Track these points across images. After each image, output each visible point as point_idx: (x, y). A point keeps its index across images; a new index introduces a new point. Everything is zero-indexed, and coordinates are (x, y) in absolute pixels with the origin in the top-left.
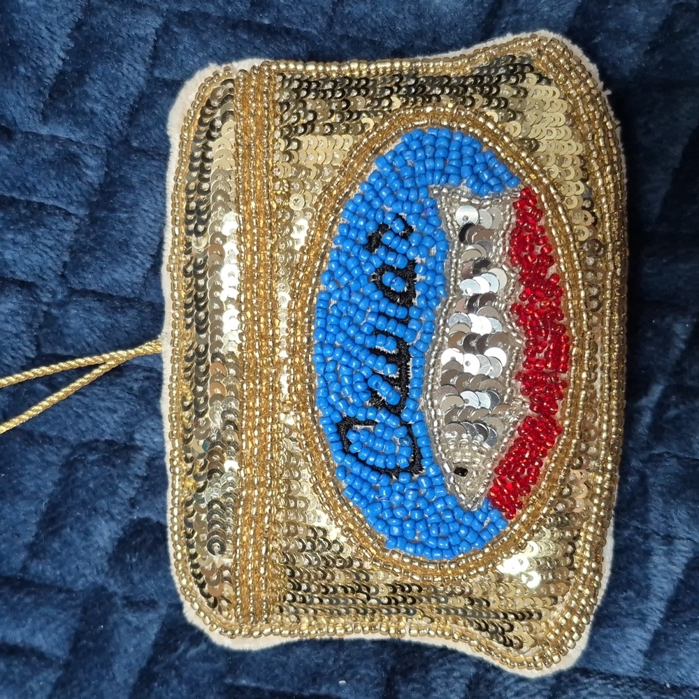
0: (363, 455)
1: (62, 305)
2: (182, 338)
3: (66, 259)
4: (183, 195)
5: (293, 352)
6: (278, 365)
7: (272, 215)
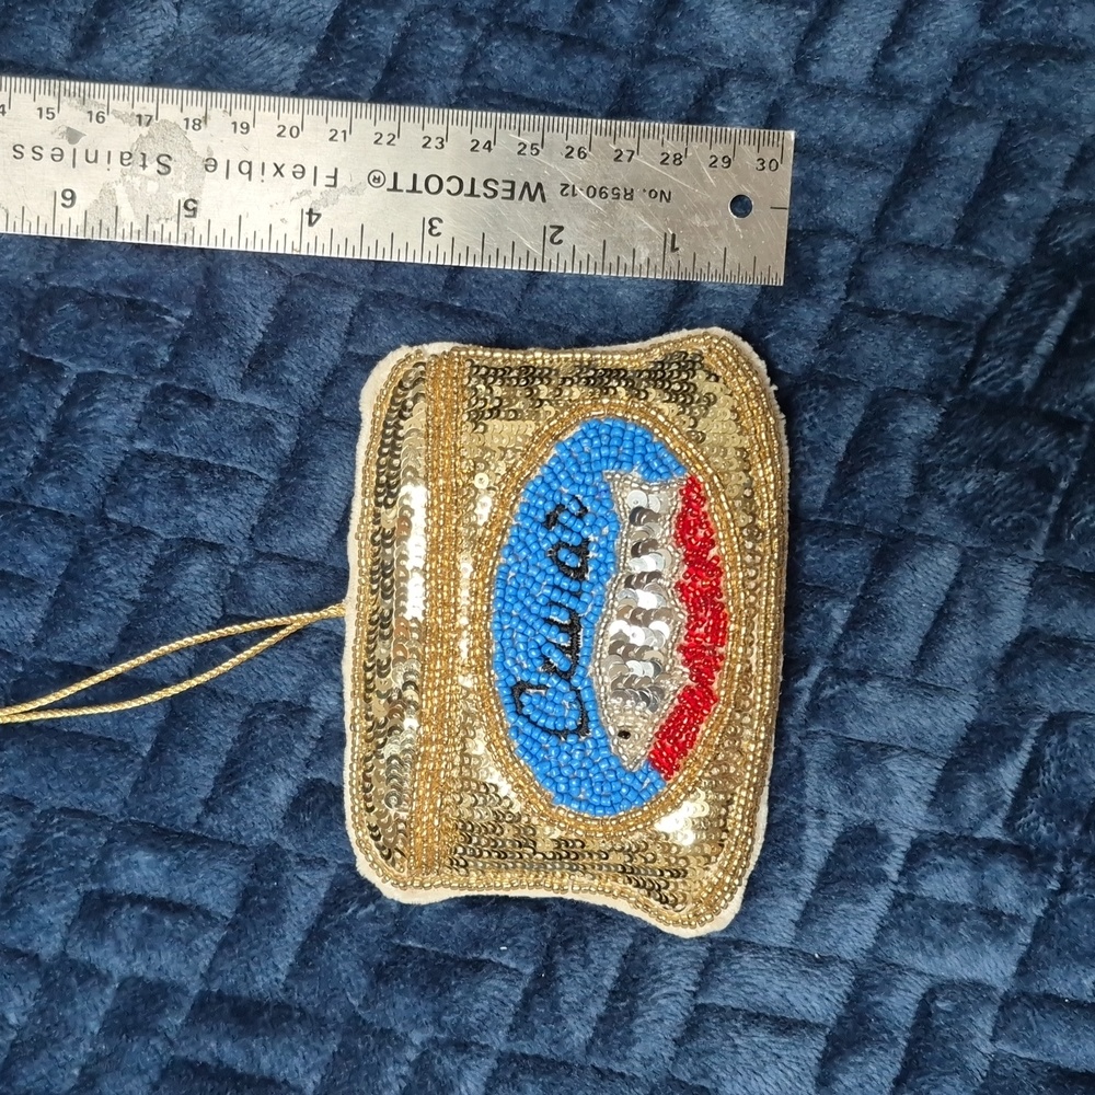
0: (535, 717)
1: (248, 567)
2: (366, 602)
3: (255, 522)
4: (374, 469)
5: (473, 619)
6: (459, 630)
7: (458, 492)
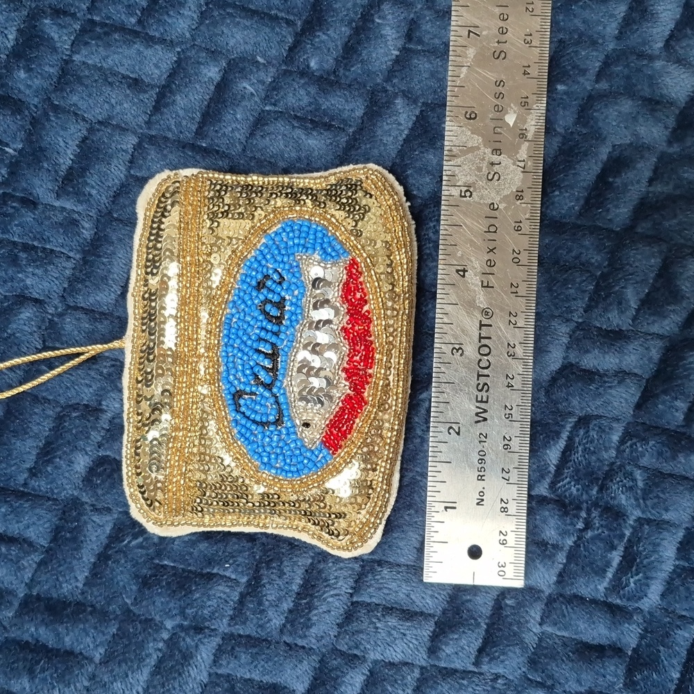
0: (248, 413)
1: (61, 315)
2: (139, 338)
3: (66, 286)
4: (145, 250)
5: (208, 349)
6: (200, 356)
7: (200, 265)
